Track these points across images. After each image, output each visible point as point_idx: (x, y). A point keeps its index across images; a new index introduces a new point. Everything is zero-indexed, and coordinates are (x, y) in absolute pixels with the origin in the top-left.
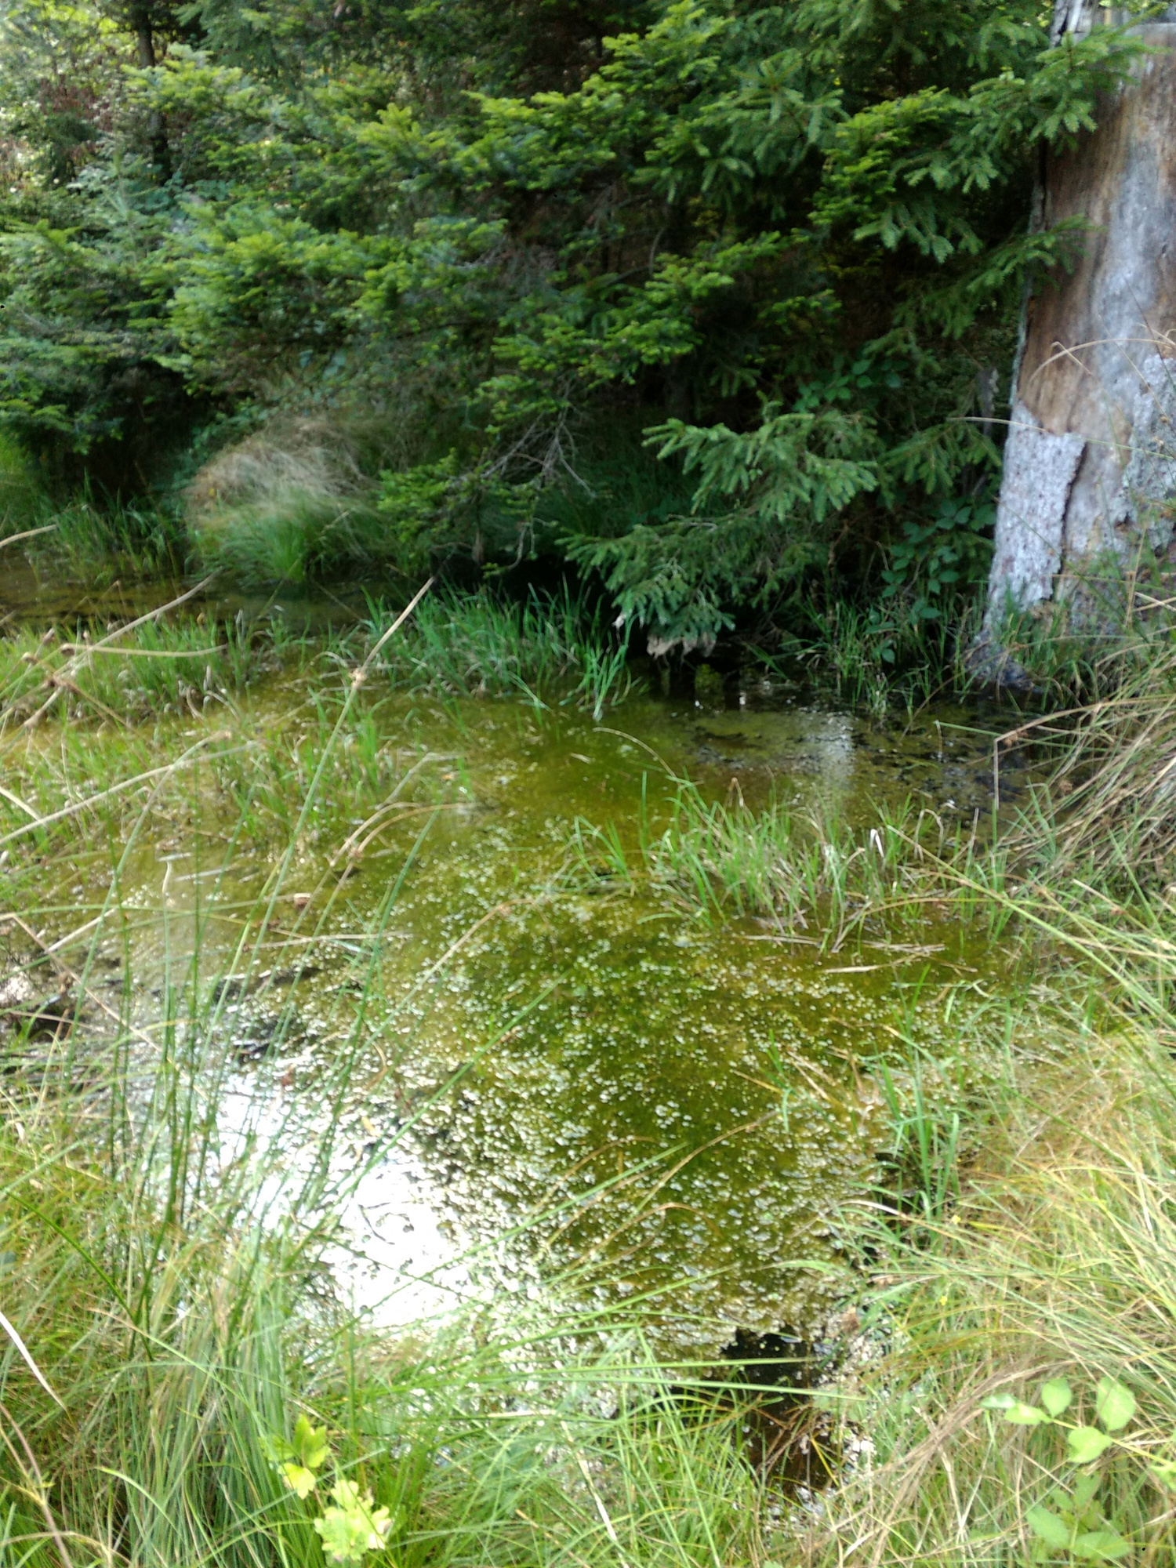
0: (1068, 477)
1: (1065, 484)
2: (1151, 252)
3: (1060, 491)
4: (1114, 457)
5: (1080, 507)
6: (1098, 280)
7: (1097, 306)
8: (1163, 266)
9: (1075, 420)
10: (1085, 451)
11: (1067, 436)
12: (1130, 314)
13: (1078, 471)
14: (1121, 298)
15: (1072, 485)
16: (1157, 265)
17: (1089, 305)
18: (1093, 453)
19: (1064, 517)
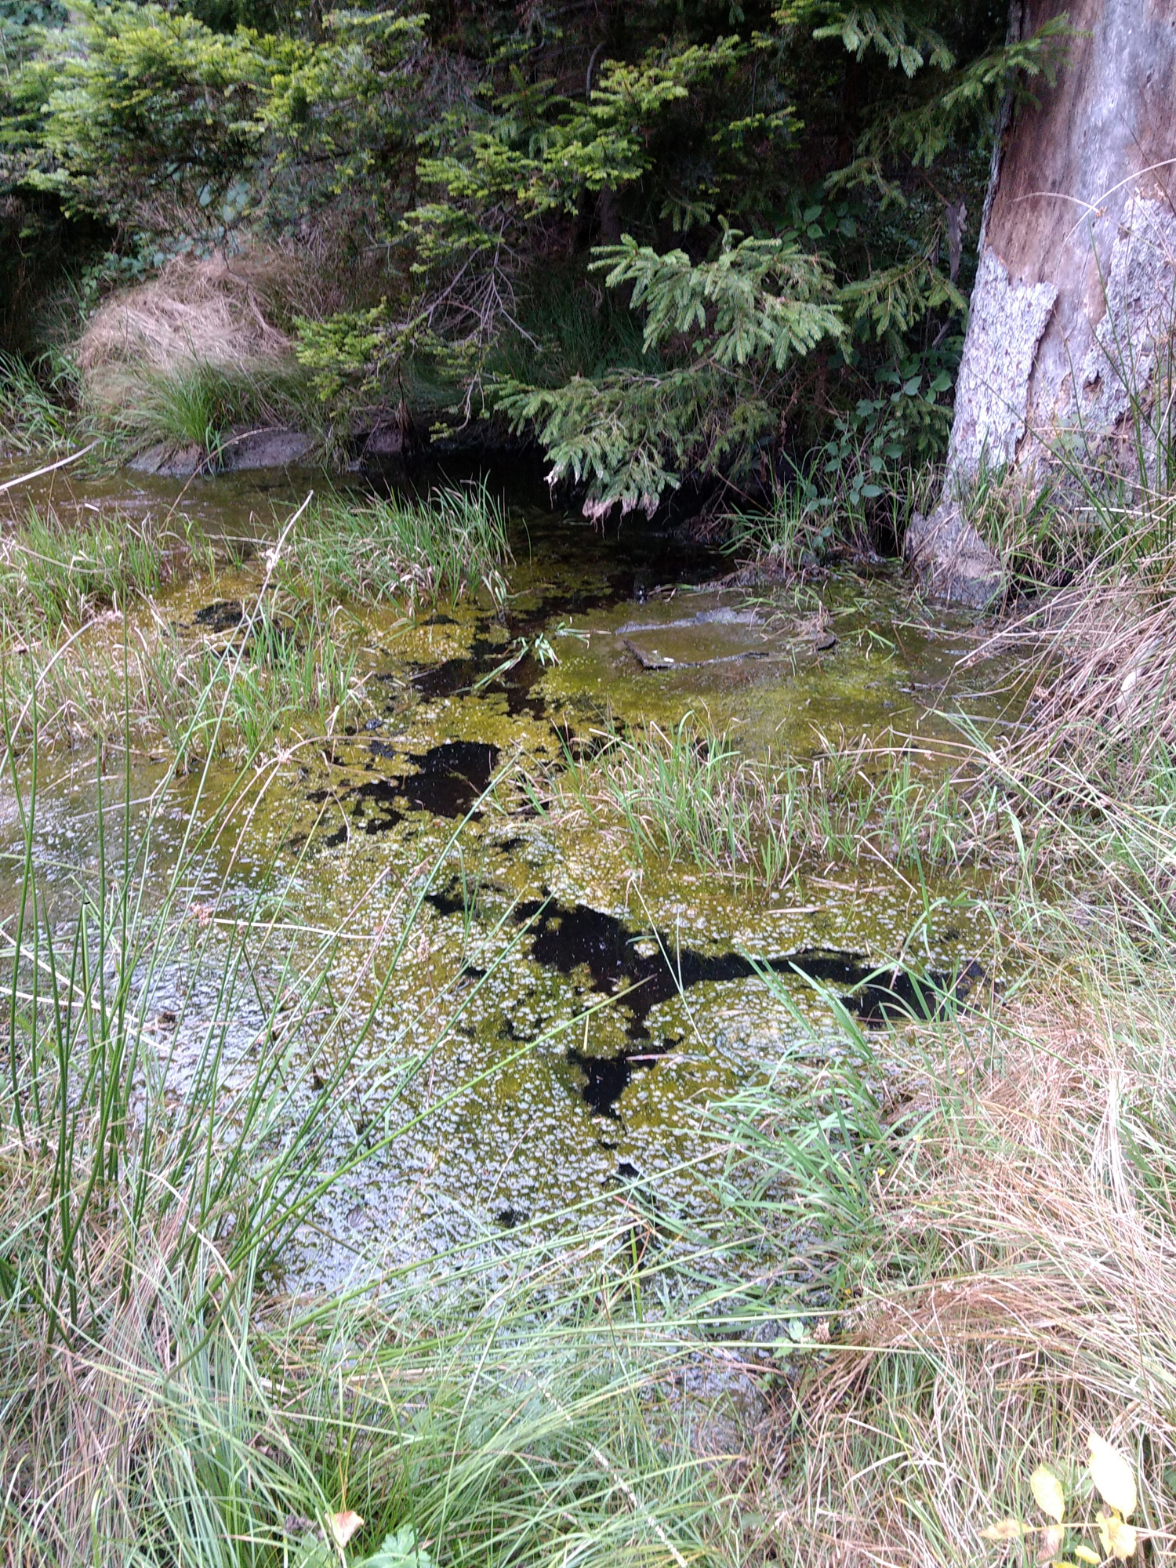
0: (1037, 332)
1: (1033, 339)
2: (1136, 81)
3: (1028, 348)
4: (1088, 310)
5: (1049, 364)
6: (1079, 109)
7: (1077, 138)
8: (1148, 96)
9: (1047, 269)
10: (1057, 303)
11: (1039, 287)
12: (1111, 148)
13: (1048, 326)
14: (1103, 131)
15: (1040, 341)
16: (1141, 94)
17: (1069, 137)
18: (1066, 306)
19: (1031, 377)
